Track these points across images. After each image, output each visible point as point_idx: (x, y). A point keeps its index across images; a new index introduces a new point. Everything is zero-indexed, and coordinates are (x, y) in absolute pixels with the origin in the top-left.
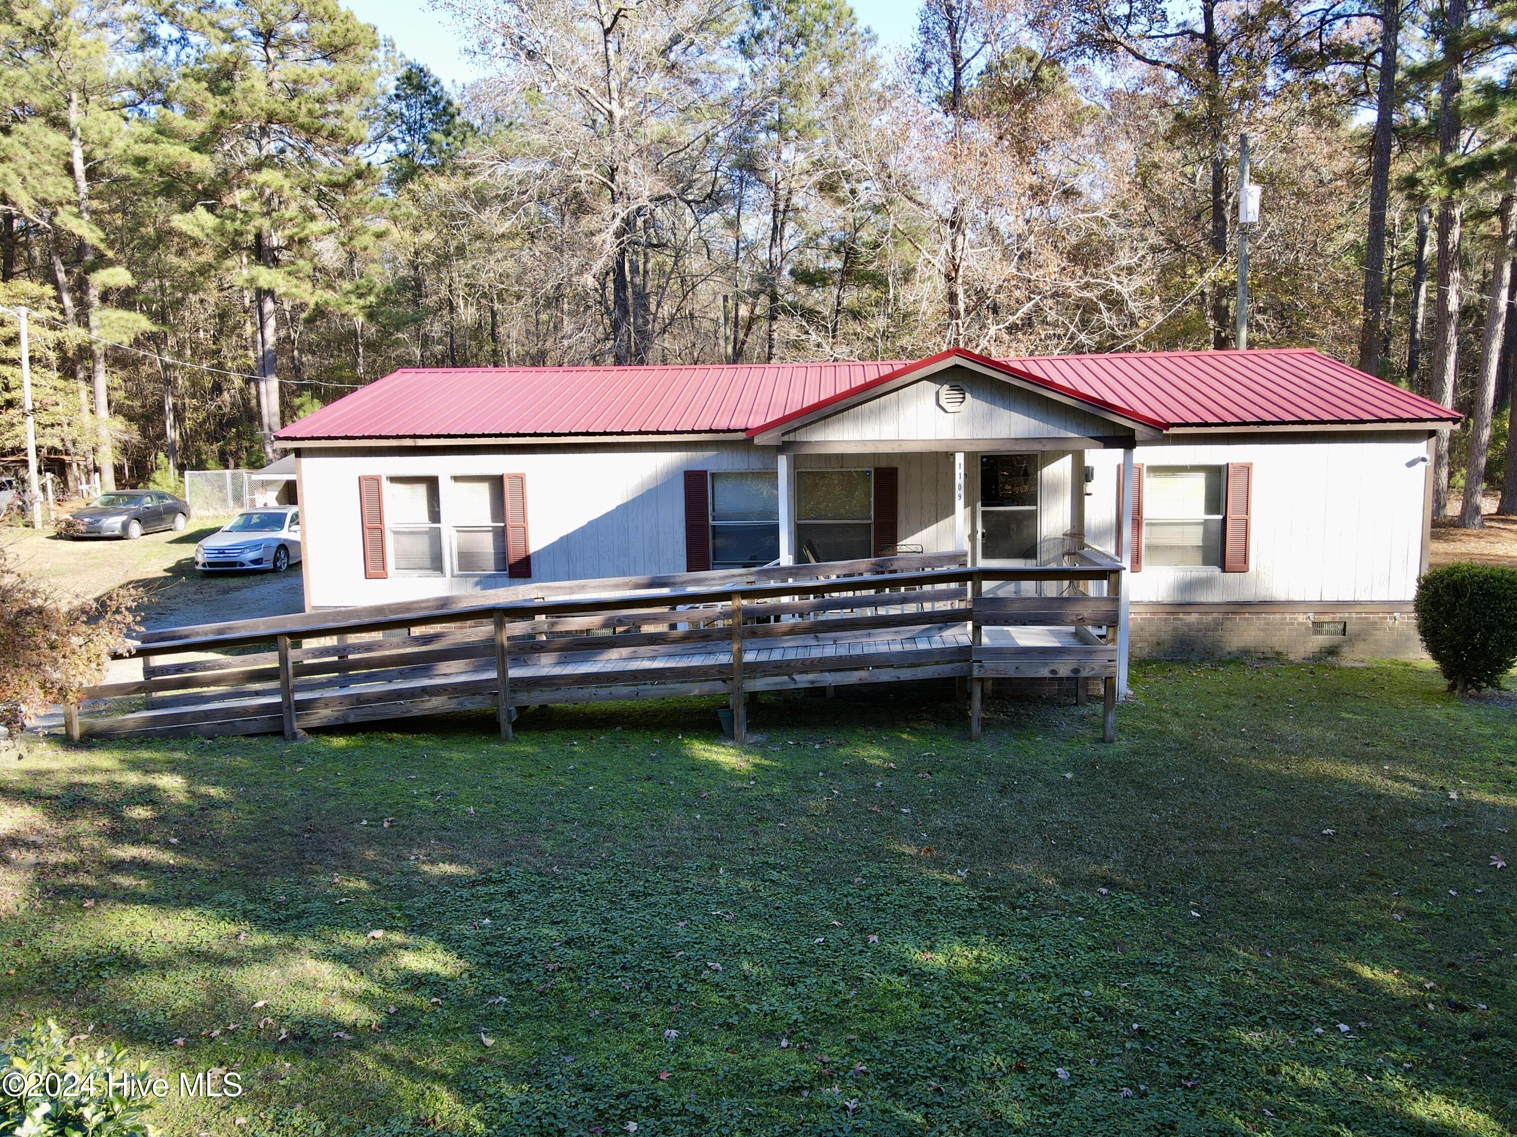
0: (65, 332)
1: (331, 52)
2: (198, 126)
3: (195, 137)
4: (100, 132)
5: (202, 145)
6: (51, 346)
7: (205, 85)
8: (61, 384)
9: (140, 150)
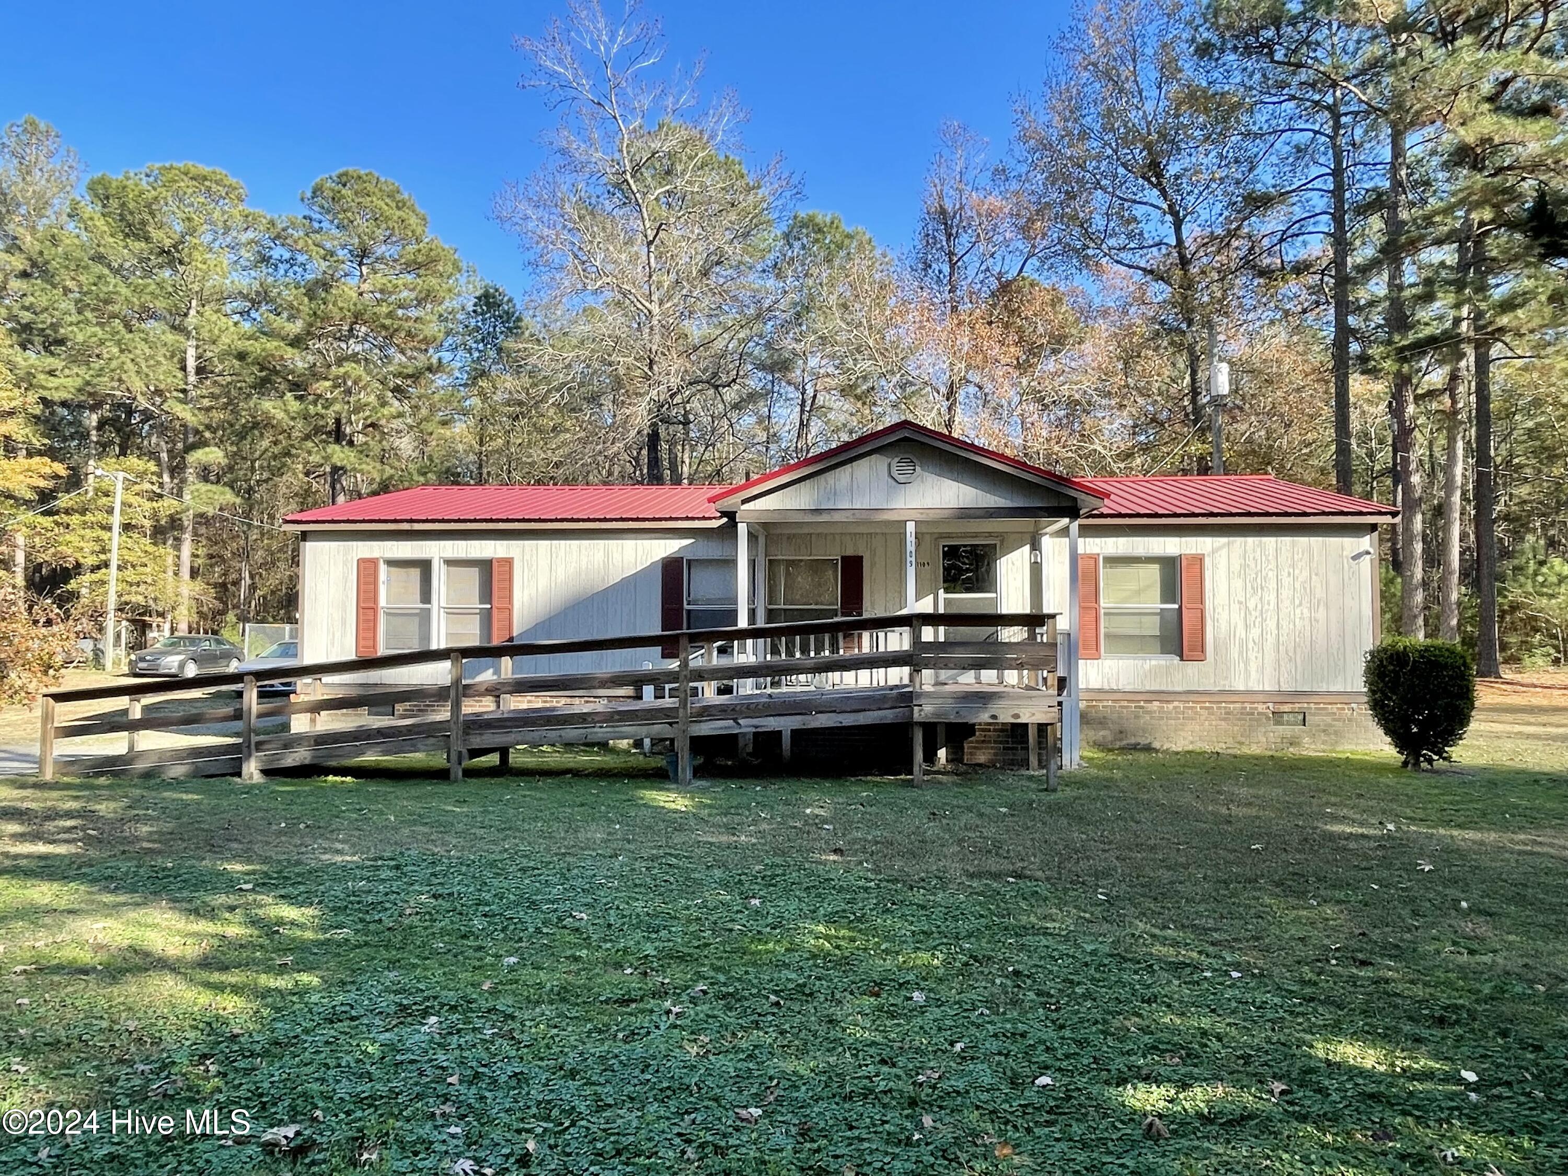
0: (160, 504)
1: (414, 267)
2: (296, 328)
3: (292, 336)
4: (210, 331)
5: (296, 342)
6: (147, 514)
7: (303, 290)
8: (151, 548)
9: (241, 345)
